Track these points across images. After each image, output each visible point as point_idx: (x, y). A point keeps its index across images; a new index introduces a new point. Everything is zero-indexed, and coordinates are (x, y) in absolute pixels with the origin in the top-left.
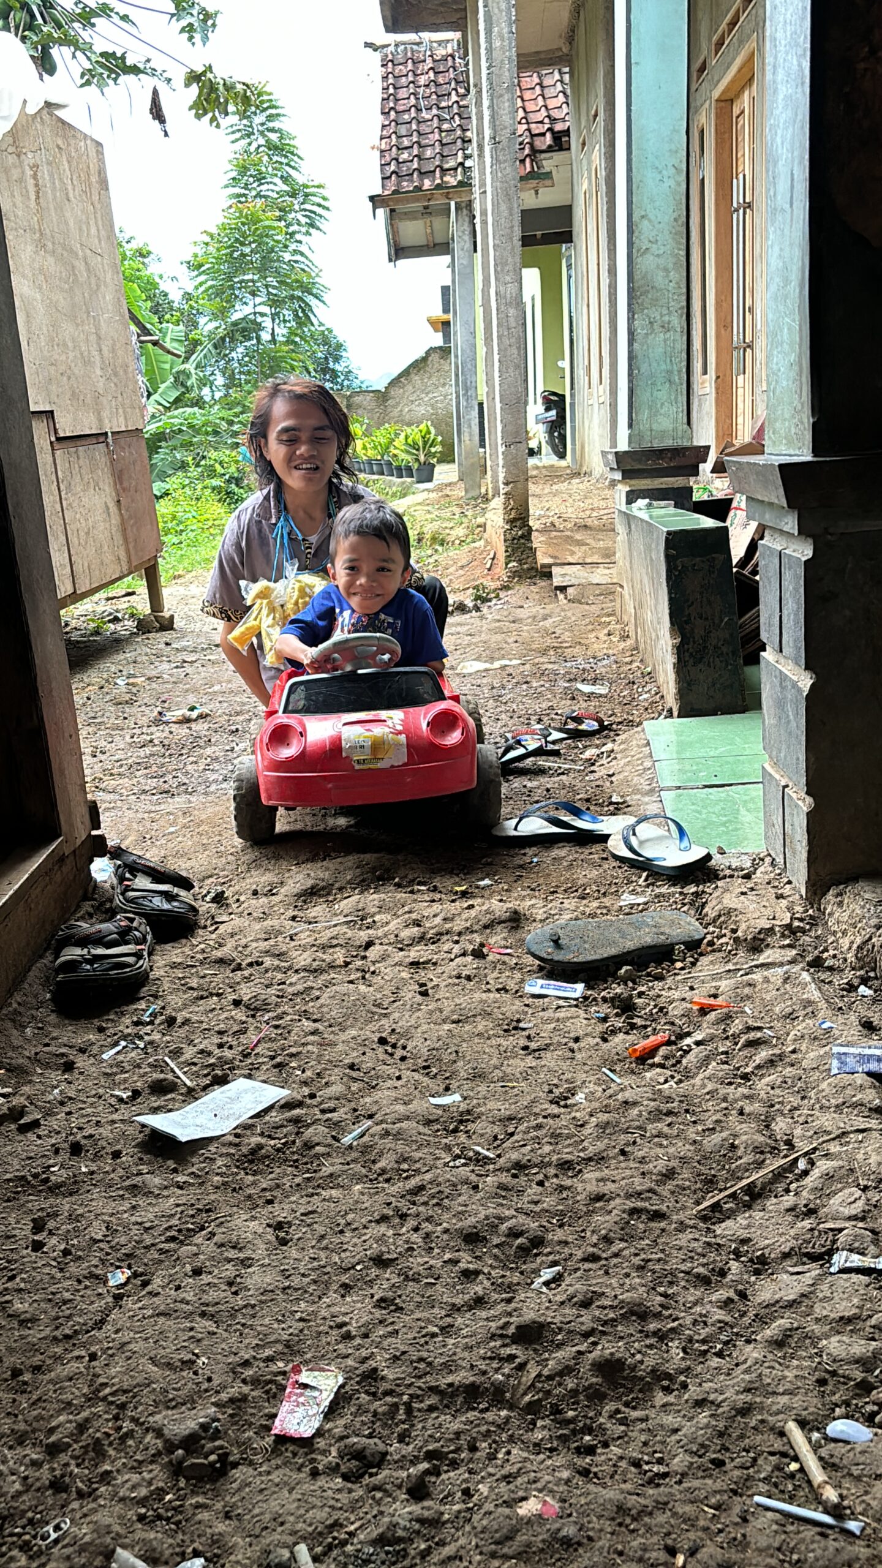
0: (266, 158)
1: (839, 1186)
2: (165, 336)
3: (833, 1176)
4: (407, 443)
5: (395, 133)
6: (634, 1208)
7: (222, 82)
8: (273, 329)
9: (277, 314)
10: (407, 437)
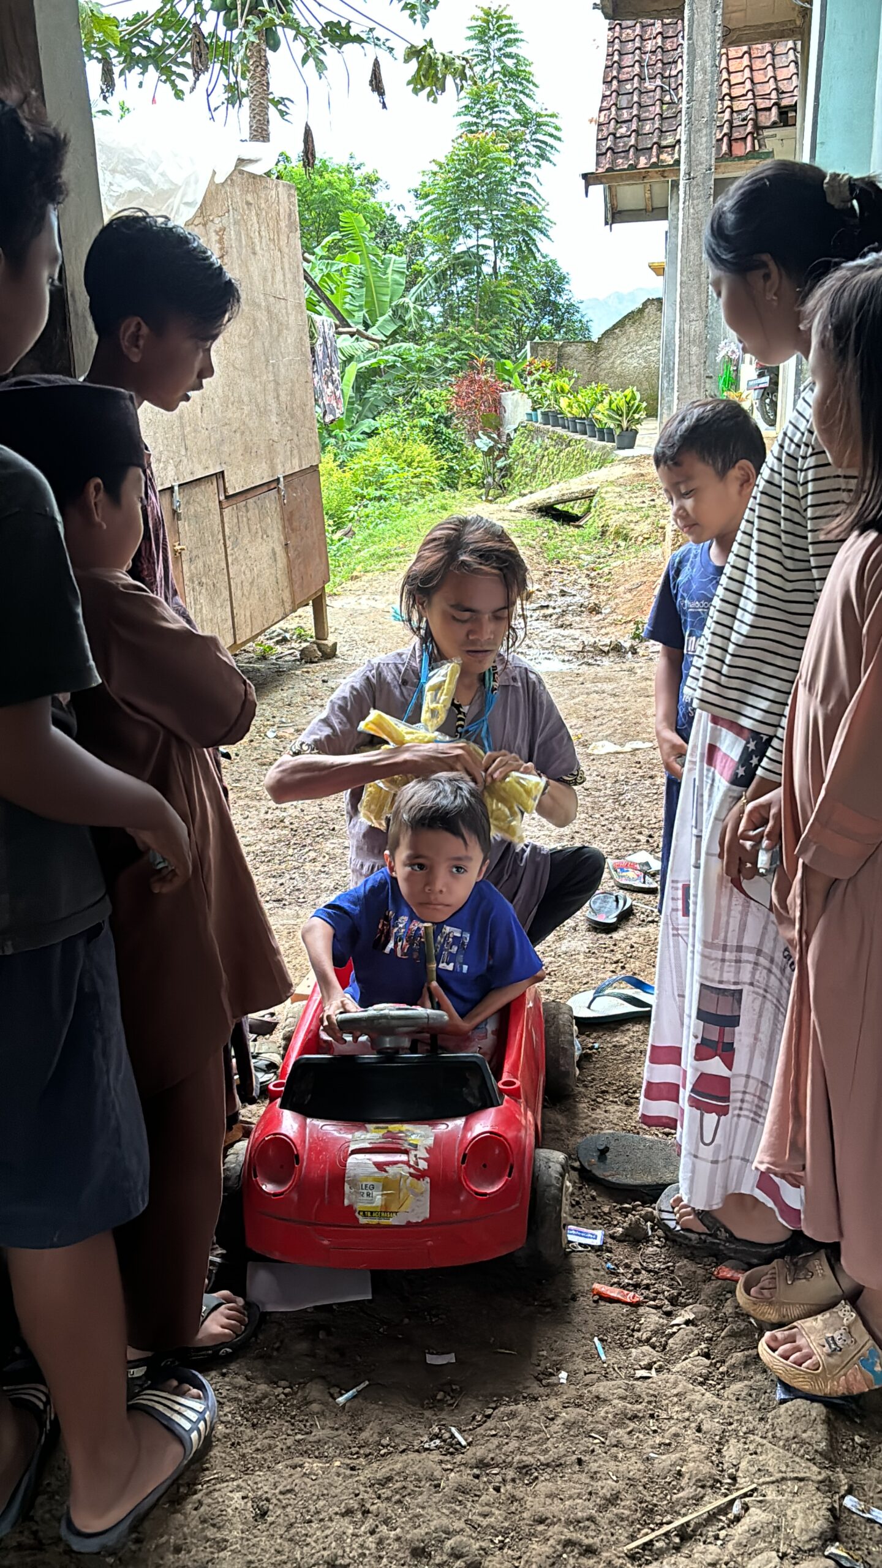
0: (500, 85)
1: (763, 1545)
2: (386, 268)
3: (759, 1533)
4: (610, 409)
5: (615, 104)
6: (570, 1540)
7: (441, 58)
8: (495, 263)
9: (501, 248)
10: (611, 403)
